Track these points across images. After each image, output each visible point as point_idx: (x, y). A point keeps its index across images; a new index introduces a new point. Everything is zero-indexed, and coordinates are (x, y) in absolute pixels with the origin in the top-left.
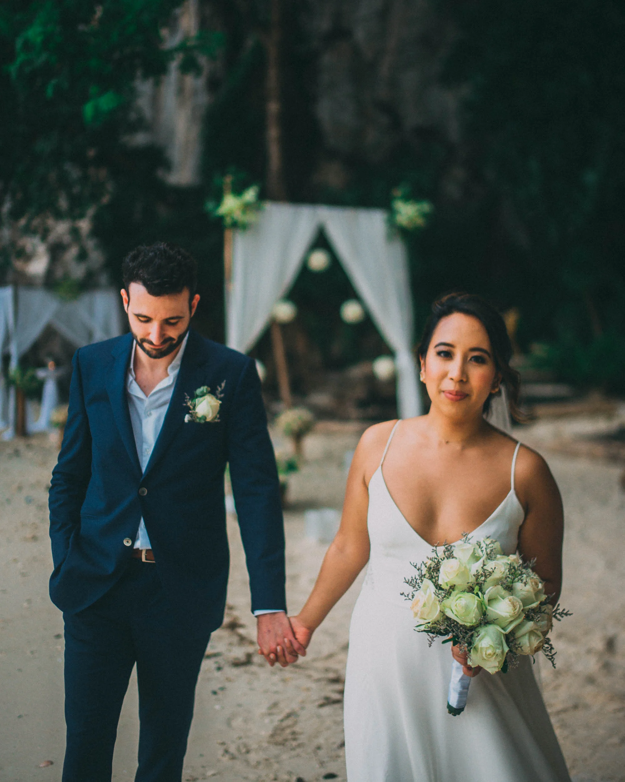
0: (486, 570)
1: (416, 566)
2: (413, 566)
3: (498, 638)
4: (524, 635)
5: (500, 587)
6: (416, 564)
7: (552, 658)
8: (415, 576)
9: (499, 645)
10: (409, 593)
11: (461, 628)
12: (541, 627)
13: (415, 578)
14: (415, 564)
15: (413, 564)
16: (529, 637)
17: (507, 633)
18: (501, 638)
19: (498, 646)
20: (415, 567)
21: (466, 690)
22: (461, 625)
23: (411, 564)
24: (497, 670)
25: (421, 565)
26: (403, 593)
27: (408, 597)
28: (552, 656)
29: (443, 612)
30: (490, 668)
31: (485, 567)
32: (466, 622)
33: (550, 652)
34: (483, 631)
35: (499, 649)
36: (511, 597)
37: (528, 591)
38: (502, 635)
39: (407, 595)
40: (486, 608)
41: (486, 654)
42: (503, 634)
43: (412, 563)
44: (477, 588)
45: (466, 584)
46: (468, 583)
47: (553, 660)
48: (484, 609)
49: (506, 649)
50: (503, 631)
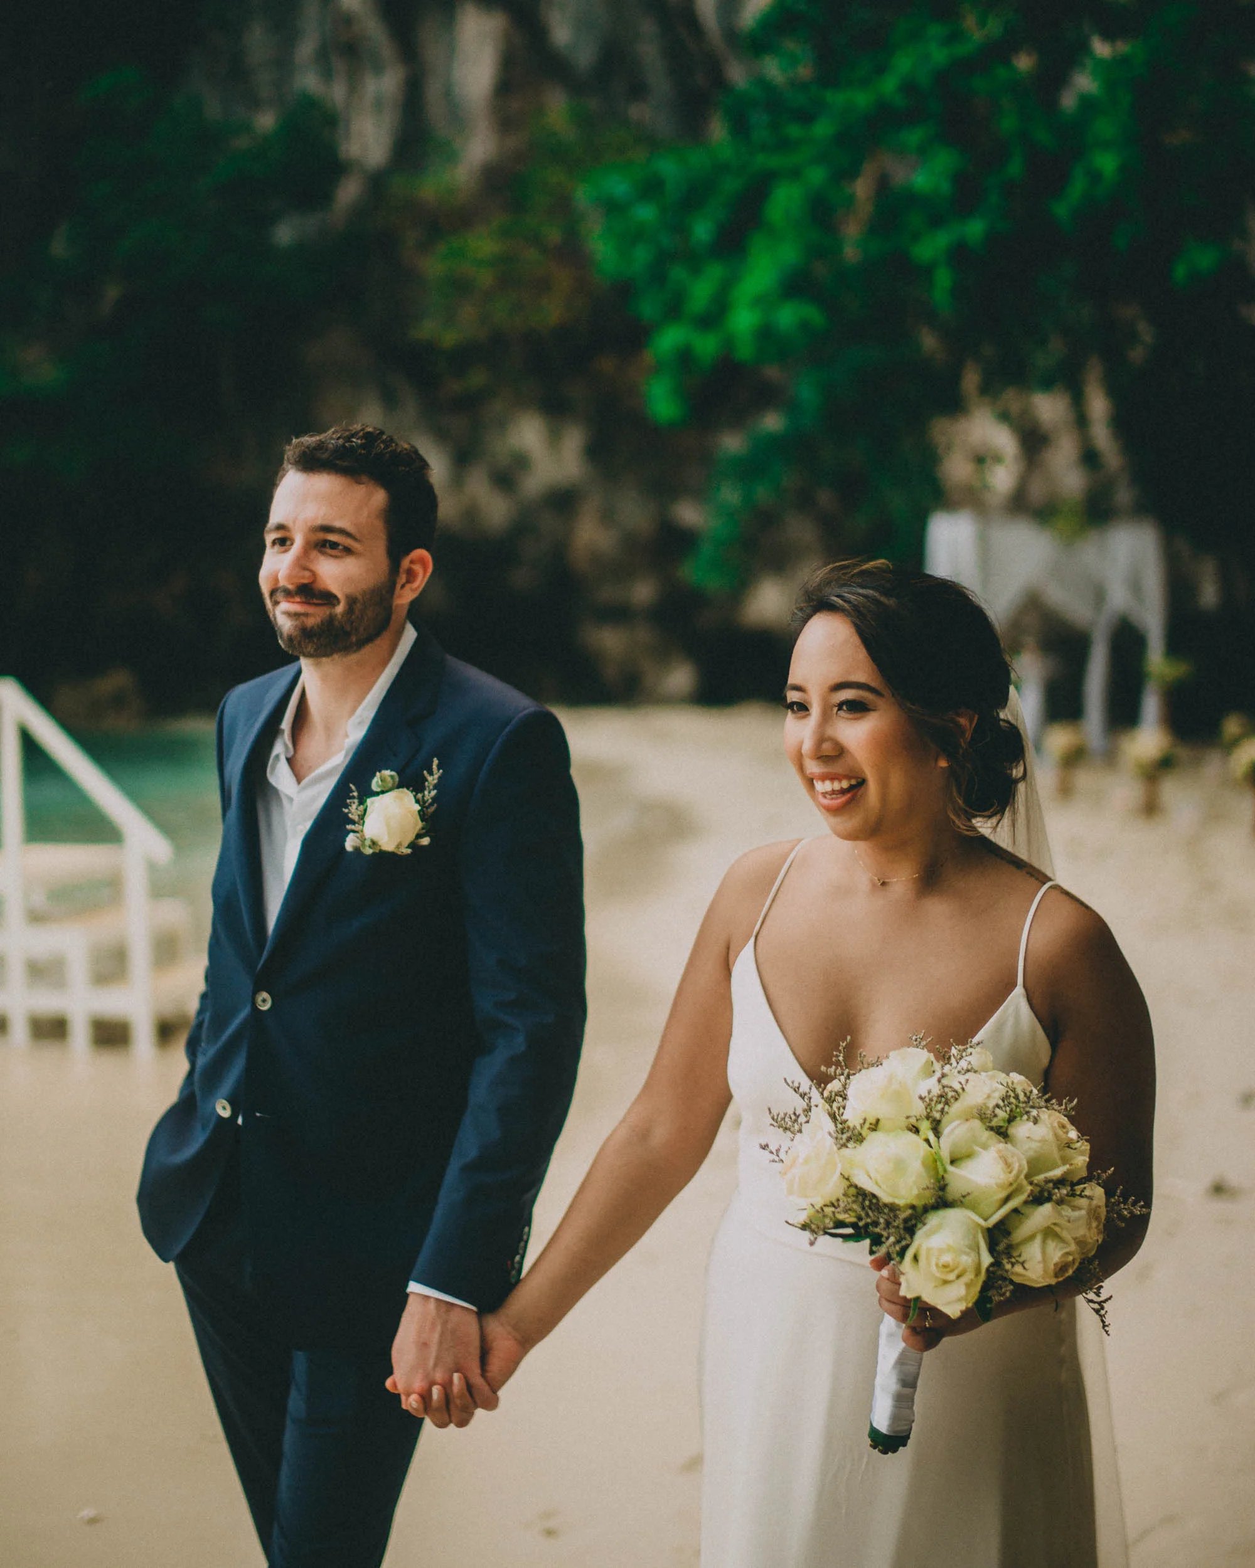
0: (947, 1087)
1: (798, 1088)
2: (792, 1088)
3: (971, 1237)
4: (1032, 1237)
5: (977, 1123)
6: (799, 1084)
7: (1102, 1308)
8: (795, 1109)
9: (970, 1248)
10: (780, 1147)
11: (886, 1211)
12: (1069, 1221)
13: (795, 1114)
14: (796, 1085)
15: (791, 1084)
16: (1044, 1241)
17: (990, 1226)
18: (975, 1237)
19: (967, 1250)
20: (795, 1091)
21: (908, 1391)
22: (886, 1205)
23: (789, 1086)
24: (963, 1306)
25: (810, 1089)
26: (767, 1145)
27: (778, 1156)
28: (1100, 1303)
29: (848, 1179)
30: (949, 1303)
31: (945, 1081)
32: (896, 1197)
33: (1098, 1294)
34: (934, 1219)
35: (968, 1254)
36: (1002, 1146)
37: (1043, 1141)
38: (979, 1231)
39: (777, 1151)
40: (945, 1171)
41: (937, 1265)
42: (982, 1227)
43: (789, 1082)
44: (925, 1126)
45: (904, 1119)
46: (908, 1117)
47: (1103, 1312)
48: (941, 1172)
49: (987, 1260)
50: (981, 1222)
